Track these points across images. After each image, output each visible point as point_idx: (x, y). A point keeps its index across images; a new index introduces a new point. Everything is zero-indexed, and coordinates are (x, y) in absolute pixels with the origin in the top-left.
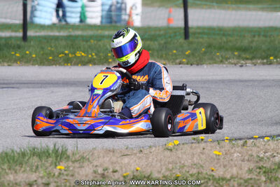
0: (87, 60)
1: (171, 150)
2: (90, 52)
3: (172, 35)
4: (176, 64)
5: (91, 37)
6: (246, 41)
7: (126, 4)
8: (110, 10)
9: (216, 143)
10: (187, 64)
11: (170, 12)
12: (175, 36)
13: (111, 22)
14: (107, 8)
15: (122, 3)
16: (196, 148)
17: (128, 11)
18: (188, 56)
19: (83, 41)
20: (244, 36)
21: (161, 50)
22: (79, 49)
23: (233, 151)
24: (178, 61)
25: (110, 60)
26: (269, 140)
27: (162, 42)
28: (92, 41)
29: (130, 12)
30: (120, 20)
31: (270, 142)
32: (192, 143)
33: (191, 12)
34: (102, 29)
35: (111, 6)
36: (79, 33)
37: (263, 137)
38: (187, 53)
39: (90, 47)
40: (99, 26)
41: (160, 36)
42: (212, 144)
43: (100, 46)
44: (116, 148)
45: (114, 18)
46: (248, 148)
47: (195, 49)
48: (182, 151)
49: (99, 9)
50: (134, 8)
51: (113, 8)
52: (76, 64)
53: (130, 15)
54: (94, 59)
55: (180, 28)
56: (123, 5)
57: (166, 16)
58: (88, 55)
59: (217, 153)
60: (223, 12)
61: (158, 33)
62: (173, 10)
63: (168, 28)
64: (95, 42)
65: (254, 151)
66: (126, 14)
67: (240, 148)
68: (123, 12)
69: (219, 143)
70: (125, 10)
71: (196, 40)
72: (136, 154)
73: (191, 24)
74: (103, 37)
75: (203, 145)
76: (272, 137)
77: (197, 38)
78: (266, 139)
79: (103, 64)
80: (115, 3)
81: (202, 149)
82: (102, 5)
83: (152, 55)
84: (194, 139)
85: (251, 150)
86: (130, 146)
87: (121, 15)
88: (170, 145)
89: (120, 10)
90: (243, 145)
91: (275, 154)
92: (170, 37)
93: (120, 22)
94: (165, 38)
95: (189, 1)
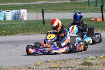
0: (6, 34)
1: (38, 66)
2: (7, 31)
3: (38, 23)
4: (40, 34)
5: (8, 25)
6: (66, 24)
7: (21, 12)
8: (15, 15)
10: (44, 33)
12: (40, 23)
13: (15, 19)
14: (14, 14)
16: (47, 64)
17: (22, 15)
18: (44, 30)
19: (5, 26)
20: (65, 22)
21: (34, 29)
22: (3, 29)
23: (61, 65)
24: (40, 32)
25: (15, 33)
26: (74, 60)
27: (35, 26)
28: (8, 26)
29: (23, 15)
30: (19, 18)
31: (75, 61)
32: (46, 63)
33: (45, 14)
34: (12, 22)
35: (15, 13)
36: (3, 24)
37: (72, 59)
38: (44, 29)
39: (7, 29)
41: (34, 23)
42: (53, 63)
43: (11, 28)
44: (17, 66)
45: (17, 18)
46: (67, 64)
47: (47, 28)
48: (42, 66)
49: (11, 14)
50: (24, 13)
51: (16, 14)
52: (2, 35)
53: (22, 16)
54: (9, 33)
55: (41, 20)
56: (20, 13)
57: (36, 16)
58: (7, 32)
59: (55, 66)
60: (57, 13)
61: (33, 22)
62: (38, 13)
63: (37, 20)
64: (10, 27)
66: (21, 16)
67: (63, 64)
68: (20, 15)
69: (56, 62)
70: (21, 14)
72: (24, 68)
73: (45, 18)
74: (12, 25)
75: (49, 63)
76: (76, 59)
77: (48, 24)
78: (73, 60)
79: (12, 35)
80: (17, 12)
81: (49, 65)
82: (12, 13)
83: (31, 31)
84: (46, 61)
85: (68, 64)
86: (22, 65)
87: (19, 16)
88: (37, 64)
89: (19, 14)
90: (65, 63)
91: (77, 65)
92: (38, 24)
93: (19, 19)
94: (36, 24)
95: (44, 10)
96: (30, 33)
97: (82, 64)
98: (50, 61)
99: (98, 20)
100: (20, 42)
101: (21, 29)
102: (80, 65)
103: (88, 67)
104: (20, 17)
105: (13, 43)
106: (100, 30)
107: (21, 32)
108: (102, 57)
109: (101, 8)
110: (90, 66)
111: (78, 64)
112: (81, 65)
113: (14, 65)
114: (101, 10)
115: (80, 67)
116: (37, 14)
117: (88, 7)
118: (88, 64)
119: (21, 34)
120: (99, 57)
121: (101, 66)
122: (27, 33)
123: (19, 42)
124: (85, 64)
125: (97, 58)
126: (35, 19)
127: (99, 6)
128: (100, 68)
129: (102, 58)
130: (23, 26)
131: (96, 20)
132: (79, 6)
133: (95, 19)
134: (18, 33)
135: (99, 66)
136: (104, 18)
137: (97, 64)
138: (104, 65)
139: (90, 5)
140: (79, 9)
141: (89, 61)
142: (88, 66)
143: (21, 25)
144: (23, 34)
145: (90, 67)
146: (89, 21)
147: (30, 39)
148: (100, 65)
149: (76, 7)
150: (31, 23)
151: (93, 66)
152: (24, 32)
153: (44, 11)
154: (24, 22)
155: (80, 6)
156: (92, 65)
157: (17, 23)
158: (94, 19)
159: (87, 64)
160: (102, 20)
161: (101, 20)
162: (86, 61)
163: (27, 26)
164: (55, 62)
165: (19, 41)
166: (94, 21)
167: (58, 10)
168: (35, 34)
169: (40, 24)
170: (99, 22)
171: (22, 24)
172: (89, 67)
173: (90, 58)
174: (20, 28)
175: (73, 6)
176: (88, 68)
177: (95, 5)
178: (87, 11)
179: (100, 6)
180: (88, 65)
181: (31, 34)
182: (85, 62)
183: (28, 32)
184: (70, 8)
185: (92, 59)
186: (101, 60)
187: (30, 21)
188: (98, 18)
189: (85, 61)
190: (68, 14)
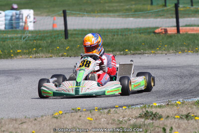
1: (57, 118)
4: (59, 56)
6: (109, 39)
7: (22, 14)
8: (11, 20)
9: (89, 112)
10: (67, 56)
11: (54, 19)
13: (12, 28)
14: (9, 18)
15: (20, 14)
17: (24, 20)
18: (68, 50)
20: (107, 35)
21: (48, 47)
23: (100, 117)
24: (60, 54)
25: (12, 55)
27: (49, 41)
29: (26, 20)
30: (19, 26)
31: (127, 110)
32: (72, 113)
33: (69, 19)
34: (5, 33)
35: (12, 16)
38: (67, 49)
40: (4, 31)
41: (47, 37)
42: (86, 113)
43: (5, 45)
44: (17, 117)
45: (15, 25)
46: (111, 115)
47: (73, 46)
48: (66, 118)
49: (4, 18)
50: (28, 17)
51: (14, 18)
53: (25, 23)
55: (62, 31)
56: (21, 16)
57: (52, 22)
59: (90, 119)
60: (91, 18)
61: (46, 35)
62: (56, 18)
63: (53, 31)
65: (116, 117)
66: (23, 22)
67: (105, 115)
68: (21, 20)
70: (22, 19)
71: (73, 39)
72: (32, 121)
73: (69, 27)
74: (6, 38)
75: (79, 113)
76: (128, 106)
77: (74, 38)
78: (124, 107)
79: (7, 58)
80: (15, 14)
81: (79, 116)
82: (5, 16)
83: (42, 51)
84: (73, 109)
85: (114, 116)
86: (28, 116)
87: (19, 23)
88: (56, 114)
89: (18, 19)
90: (108, 113)
91: (130, 118)
92: (55, 38)
93: (18, 28)
94: (51, 38)
95: (67, 11)
96: (41, 55)
97: (141, 117)
98: (79, 108)
99: (169, 32)
100: (22, 73)
101: (23, 48)
102: (136, 118)
103: (152, 121)
104: (21, 24)
105: (8, 73)
106: (173, 50)
107: (24, 54)
108: (177, 102)
109: (174, 9)
110: (156, 120)
111: (134, 116)
112: (139, 117)
113: (12, 115)
114: (174, 12)
115: (136, 121)
116: (53, 18)
117: (149, 7)
118: (153, 116)
119: (23, 56)
120: (173, 102)
121: (176, 120)
122: (34, 56)
123: (20, 73)
124: (146, 115)
125: (168, 104)
126: (50, 28)
127: (171, 6)
128: (175, 124)
129: (177, 105)
130: (28, 41)
131: (166, 31)
132: (132, 5)
133: (163, 30)
134: (18, 54)
135: (173, 120)
136: (180, 28)
137: (168, 116)
138: (181, 118)
139: (154, 3)
140: (133, 10)
141: (154, 111)
142: (153, 119)
143: (24, 39)
144: (27, 56)
145: (156, 122)
146: (153, 34)
147: (40, 66)
148: (175, 118)
149: (128, 7)
150: (43, 36)
151: (162, 119)
152: (29, 53)
153: (67, 14)
154: (29, 33)
155: (135, 4)
156: (160, 117)
157: (15, 35)
158: (161, 29)
159: (151, 116)
160: (176, 32)
161: (174, 33)
162: (149, 111)
163: (35, 41)
164: (90, 110)
165: (21, 70)
166: (161, 34)
167: (93, 11)
168: (51, 57)
169: (60, 38)
170: (171, 36)
171: (26, 37)
172: (154, 121)
173: (155, 104)
174: (21, 46)
175: (122, 4)
176: (153, 123)
177: (164, 4)
178: (148, 14)
179: (173, 5)
180: (151, 118)
181: (42, 57)
182: (147, 111)
183: (36, 52)
184: (115, 8)
185: (160, 107)
186: (175, 108)
187: (40, 31)
188: (168, 27)
189: (147, 109)
190: (113, 19)
